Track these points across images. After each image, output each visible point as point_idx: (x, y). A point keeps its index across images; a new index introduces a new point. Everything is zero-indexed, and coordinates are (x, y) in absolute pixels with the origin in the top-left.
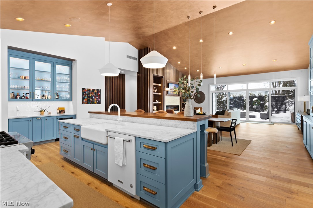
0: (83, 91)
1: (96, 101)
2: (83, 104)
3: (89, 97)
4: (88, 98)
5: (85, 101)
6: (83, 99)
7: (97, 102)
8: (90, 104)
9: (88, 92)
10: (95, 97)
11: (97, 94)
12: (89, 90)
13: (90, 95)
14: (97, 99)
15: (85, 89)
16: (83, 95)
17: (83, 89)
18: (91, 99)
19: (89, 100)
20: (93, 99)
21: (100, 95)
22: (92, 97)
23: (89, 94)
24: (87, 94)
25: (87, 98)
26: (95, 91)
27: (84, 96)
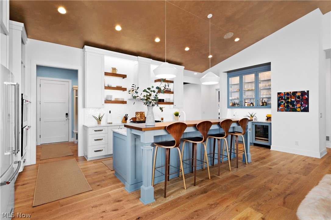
0: (279, 96)
1: (300, 107)
2: (278, 111)
3: (288, 102)
4: (286, 104)
5: (281, 108)
6: (279, 105)
7: (302, 109)
8: (290, 111)
9: (286, 96)
10: (298, 102)
11: (301, 98)
12: (288, 94)
13: (290, 100)
14: (301, 104)
15: (281, 93)
16: (278, 100)
17: (279, 94)
18: (291, 104)
19: (288, 106)
20: (293, 105)
21: (307, 100)
22: (292, 102)
23: (288, 98)
24: (285, 99)
25: (284, 104)
26: (299, 94)
27: (279, 102)
